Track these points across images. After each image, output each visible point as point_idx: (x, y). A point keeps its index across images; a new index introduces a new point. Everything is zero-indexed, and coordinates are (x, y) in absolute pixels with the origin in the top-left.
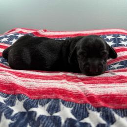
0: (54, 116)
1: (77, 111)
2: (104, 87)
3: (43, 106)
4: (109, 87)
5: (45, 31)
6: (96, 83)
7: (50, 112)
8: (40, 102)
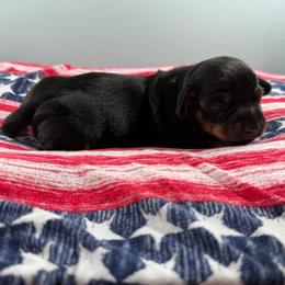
0: (193, 230)
1: (235, 216)
2: (264, 171)
3: (154, 214)
4: (274, 170)
5: (69, 67)
6: (241, 166)
7: (179, 223)
8: (143, 207)
